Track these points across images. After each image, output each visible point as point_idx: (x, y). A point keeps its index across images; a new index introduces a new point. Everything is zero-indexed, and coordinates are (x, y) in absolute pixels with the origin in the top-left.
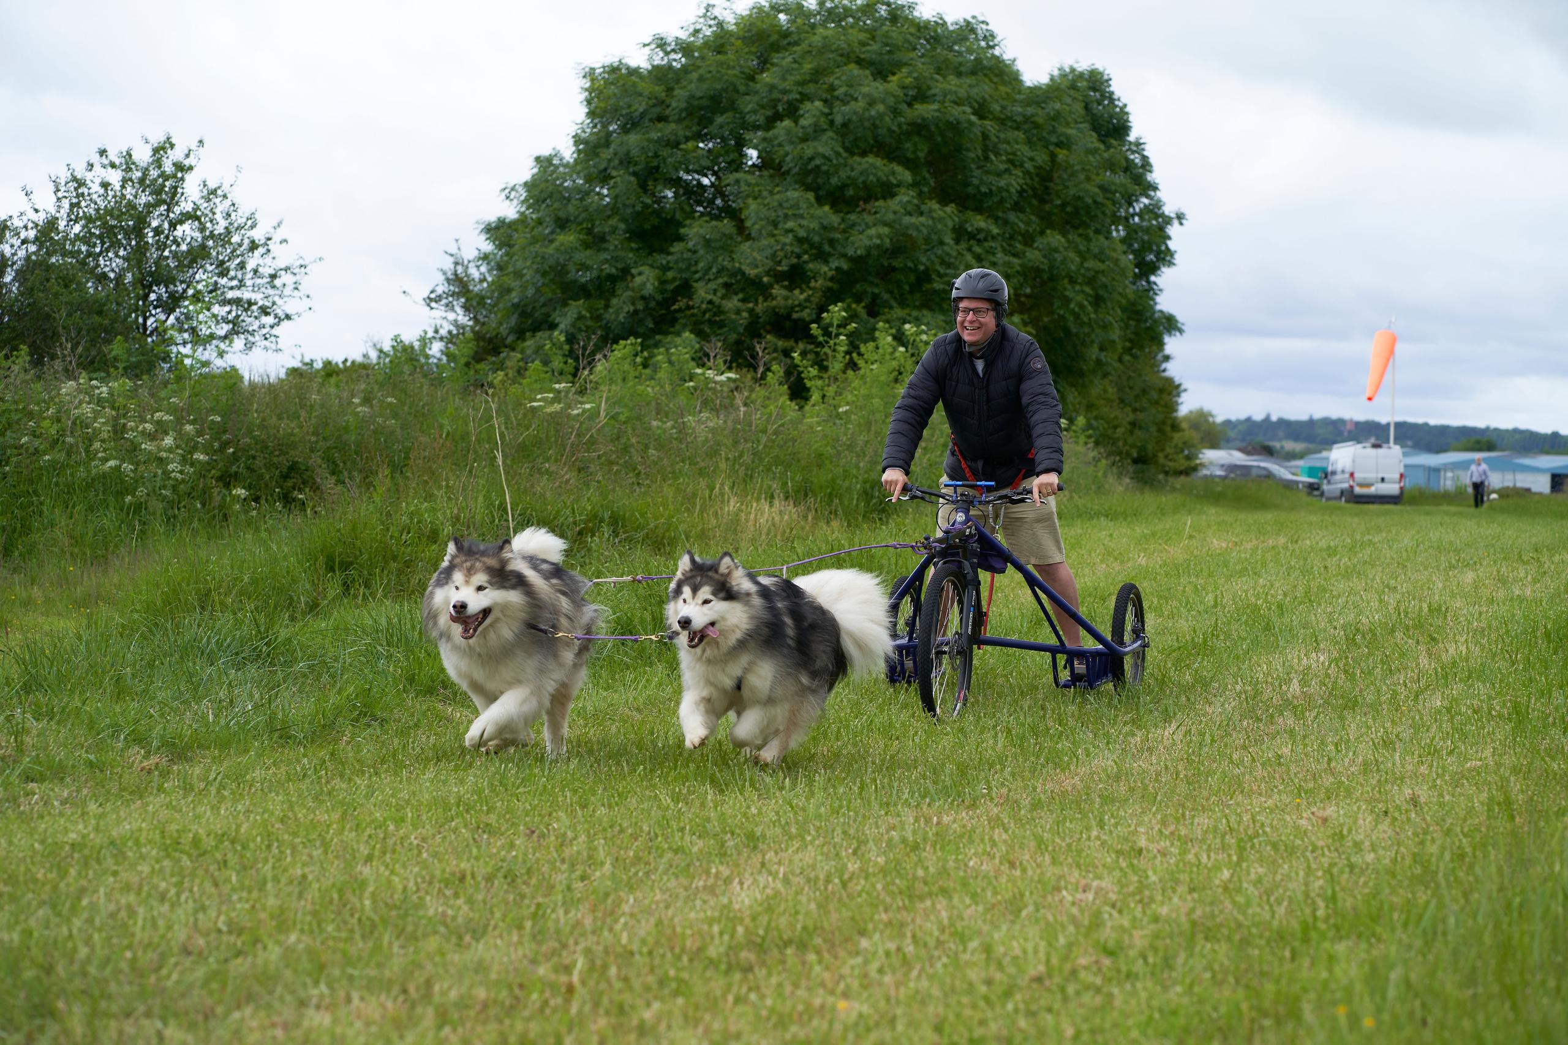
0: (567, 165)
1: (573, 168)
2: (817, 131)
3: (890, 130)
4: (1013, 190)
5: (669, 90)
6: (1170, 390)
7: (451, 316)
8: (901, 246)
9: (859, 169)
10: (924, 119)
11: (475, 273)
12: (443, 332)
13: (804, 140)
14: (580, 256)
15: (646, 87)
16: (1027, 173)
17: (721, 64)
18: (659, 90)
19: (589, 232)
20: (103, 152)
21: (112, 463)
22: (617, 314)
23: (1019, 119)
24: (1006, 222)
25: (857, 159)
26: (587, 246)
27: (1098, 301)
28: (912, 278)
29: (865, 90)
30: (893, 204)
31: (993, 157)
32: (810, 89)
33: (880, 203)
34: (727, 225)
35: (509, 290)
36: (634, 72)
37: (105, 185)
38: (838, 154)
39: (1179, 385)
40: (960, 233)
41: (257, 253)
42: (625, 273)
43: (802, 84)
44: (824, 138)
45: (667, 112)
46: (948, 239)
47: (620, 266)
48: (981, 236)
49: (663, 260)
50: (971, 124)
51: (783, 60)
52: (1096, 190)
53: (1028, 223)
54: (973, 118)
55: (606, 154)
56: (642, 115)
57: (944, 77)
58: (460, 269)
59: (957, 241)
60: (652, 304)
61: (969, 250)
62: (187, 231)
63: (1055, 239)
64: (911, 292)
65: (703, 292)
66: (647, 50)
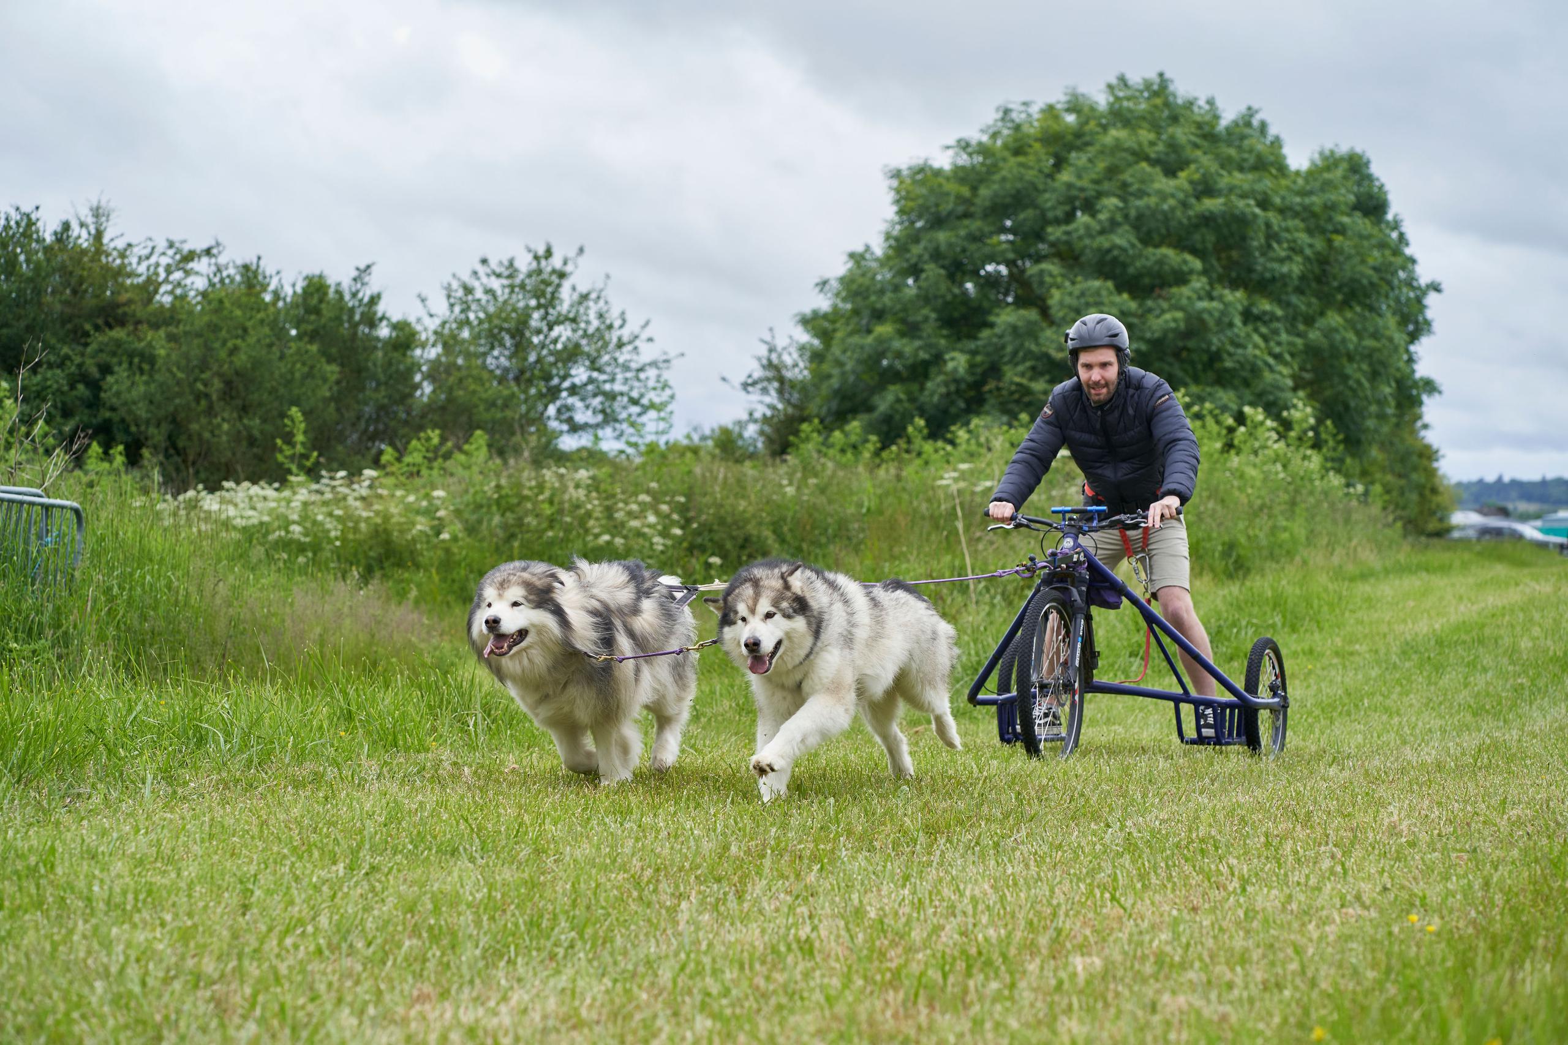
0: (877, 260)
1: (884, 262)
2: (1113, 225)
3: (1180, 223)
4: (1294, 276)
5: (974, 189)
6: (1428, 454)
7: (768, 399)
8: (1195, 327)
9: (1153, 259)
10: (1211, 212)
11: (788, 360)
12: (758, 415)
13: (1102, 232)
14: (897, 344)
15: (952, 187)
16: (1307, 259)
17: (1021, 165)
18: (965, 191)
19: (903, 321)
20: (484, 261)
21: (606, 537)
22: (932, 395)
23: (1298, 208)
24: (1289, 304)
25: (1151, 250)
26: (902, 334)
27: (1374, 376)
28: (1205, 358)
29: (1156, 186)
30: (1185, 291)
31: (1275, 245)
32: (1106, 186)
33: (1175, 290)
34: (1032, 314)
35: (829, 376)
36: (938, 173)
37: (489, 291)
38: (1133, 246)
39: (1437, 452)
40: (1248, 316)
41: (625, 349)
42: (938, 359)
43: (1096, 182)
44: (1120, 231)
45: (972, 209)
46: (1238, 321)
47: (933, 351)
48: (1267, 318)
49: (972, 345)
50: (1255, 216)
51: (1078, 159)
52: (1371, 272)
53: (1309, 305)
54: (1257, 210)
55: (916, 250)
56: (950, 214)
57: (1230, 173)
58: (774, 357)
59: (1245, 323)
60: (963, 386)
61: (1256, 330)
62: (563, 333)
63: (1334, 319)
64: (1204, 370)
65: (1013, 375)
66: (951, 152)
